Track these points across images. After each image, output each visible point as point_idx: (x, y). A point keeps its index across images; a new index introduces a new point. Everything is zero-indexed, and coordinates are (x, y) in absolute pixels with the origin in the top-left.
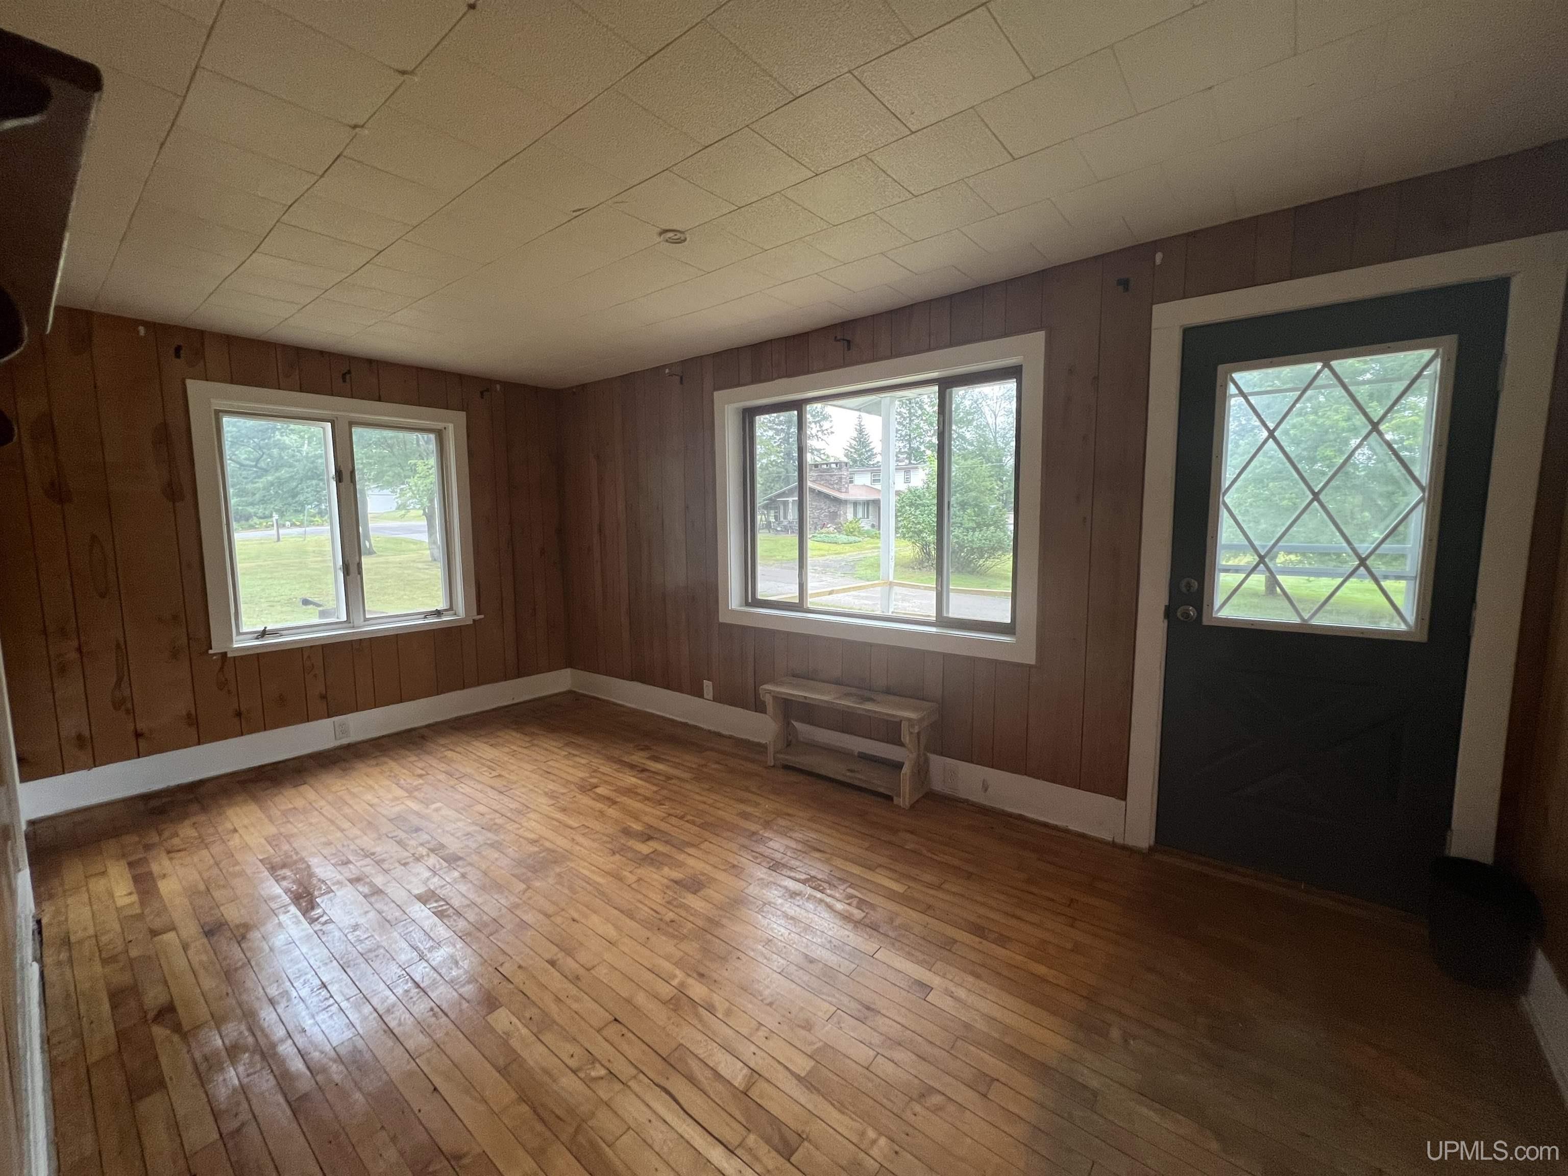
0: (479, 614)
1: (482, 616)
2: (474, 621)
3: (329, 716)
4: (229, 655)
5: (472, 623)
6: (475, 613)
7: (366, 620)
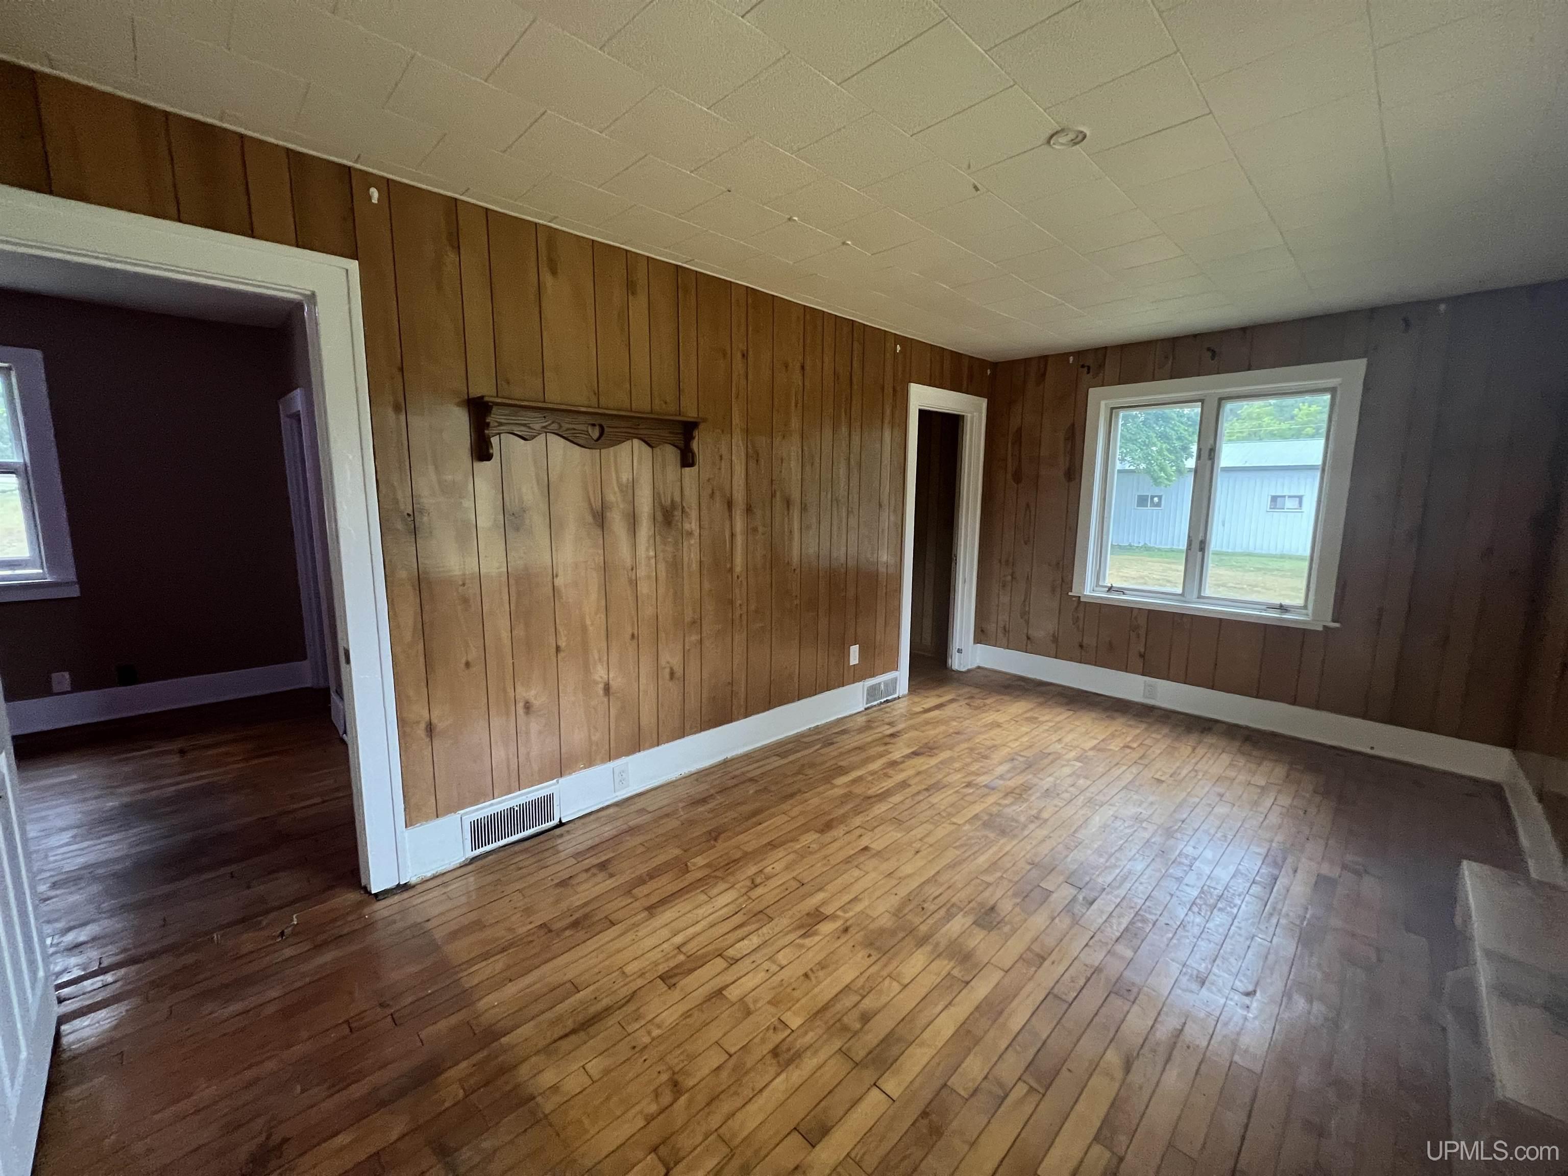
0: (1334, 621)
1: (1337, 625)
2: (1325, 627)
3: (1143, 674)
4: (1082, 600)
5: (1320, 629)
6: (1330, 617)
7: (1199, 597)
